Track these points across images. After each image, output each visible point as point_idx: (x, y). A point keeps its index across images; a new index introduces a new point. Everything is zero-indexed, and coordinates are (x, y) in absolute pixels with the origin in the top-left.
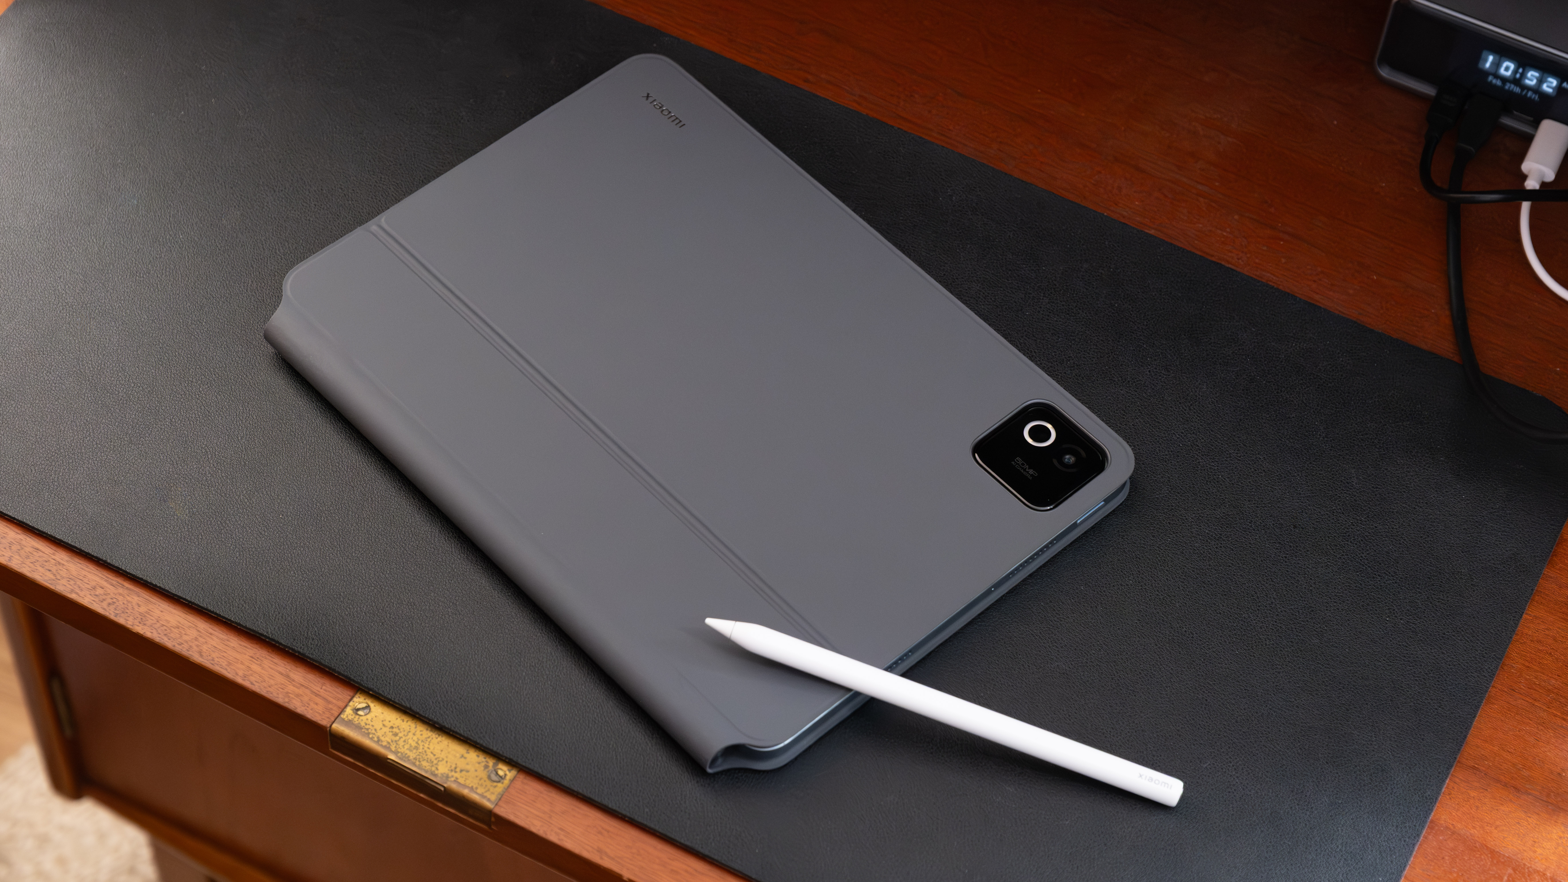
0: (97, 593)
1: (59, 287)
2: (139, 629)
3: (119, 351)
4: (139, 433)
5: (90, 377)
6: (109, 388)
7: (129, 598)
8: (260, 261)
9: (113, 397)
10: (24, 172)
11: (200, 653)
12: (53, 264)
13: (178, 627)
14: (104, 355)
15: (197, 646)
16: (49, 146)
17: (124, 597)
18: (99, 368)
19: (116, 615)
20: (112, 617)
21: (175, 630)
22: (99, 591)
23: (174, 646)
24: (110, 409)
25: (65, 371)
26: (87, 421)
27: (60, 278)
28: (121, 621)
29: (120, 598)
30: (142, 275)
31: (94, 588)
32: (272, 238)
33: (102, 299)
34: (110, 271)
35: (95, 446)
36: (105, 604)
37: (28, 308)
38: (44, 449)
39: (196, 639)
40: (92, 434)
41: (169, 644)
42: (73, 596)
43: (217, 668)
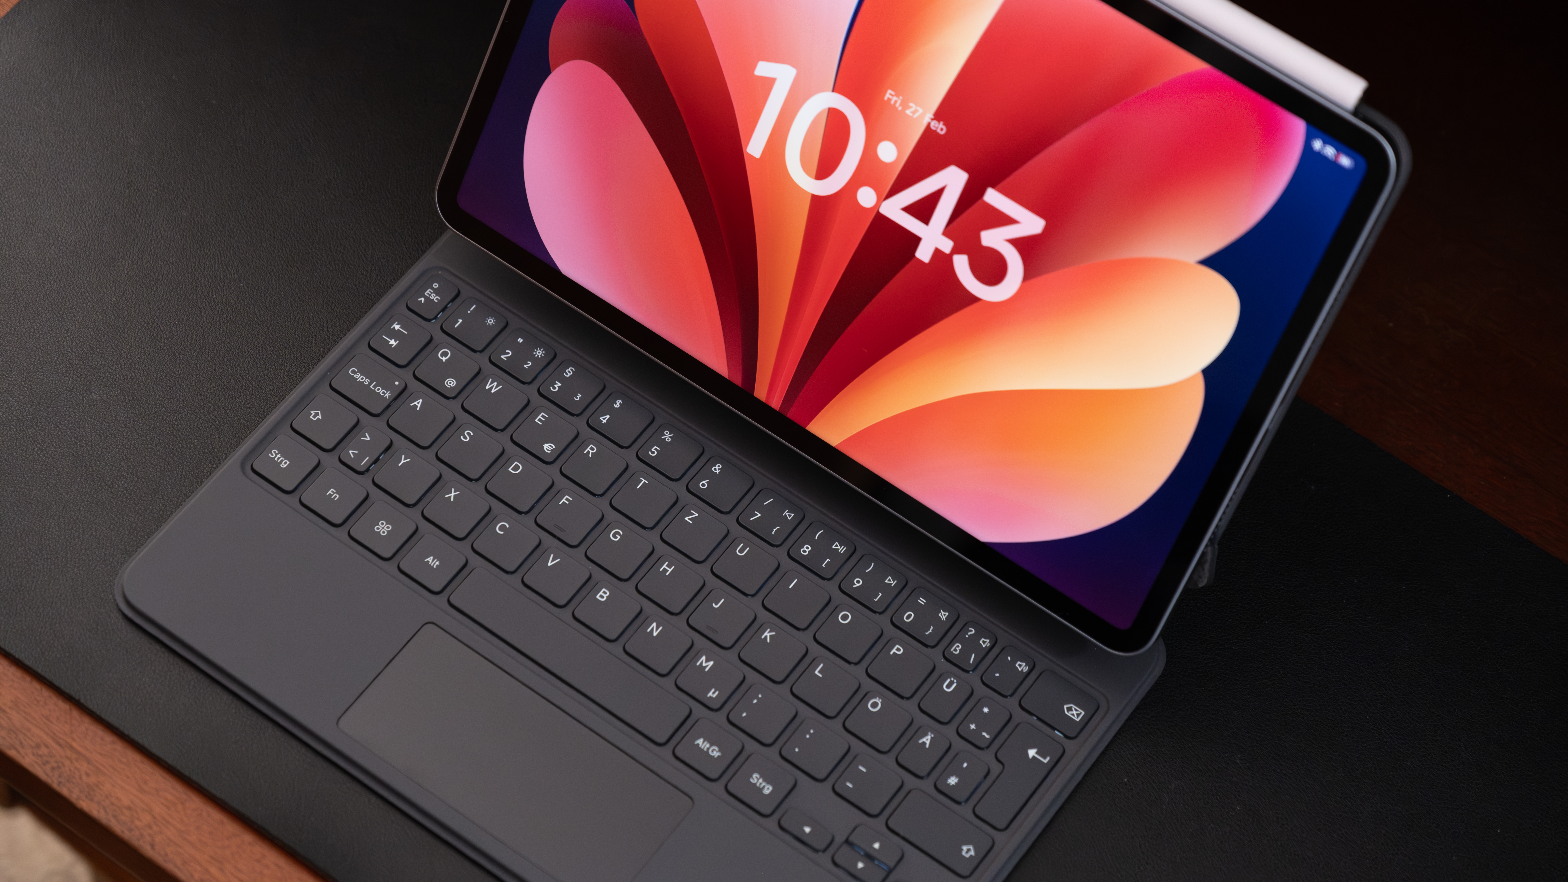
0: (40, 753)
1: (65, 343)
2: (84, 804)
3: (125, 434)
4: (136, 541)
5: (88, 463)
6: (108, 479)
7: (77, 764)
8: (304, 338)
9: (111, 492)
10: (41, 190)
11: (153, 846)
12: (61, 312)
13: (129, 808)
14: (107, 436)
15: (150, 835)
16: (74, 160)
17: (72, 762)
18: (100, 453)
19: (60, 783)
20: (55, 786)
21: (127, 812)
22: (44, 751)
23: (123, 832)
24: (107, 507)
25: (59, 451)
26: (77, 518)
27: (67, 331)
28: (65, 792)
29: (67, 762)
30: (163, 340)
31: (38, 746)
32: (321, 312)
33: (113, 365)
34: (126, 330)
35: (83, 551)
36: (48, 768)
37: (25, 364)
38: (23, 548)
39: (150, 827)
40: (81, 536)
41: (117, 828)
42: (12, 753)
43: (170, 867)
